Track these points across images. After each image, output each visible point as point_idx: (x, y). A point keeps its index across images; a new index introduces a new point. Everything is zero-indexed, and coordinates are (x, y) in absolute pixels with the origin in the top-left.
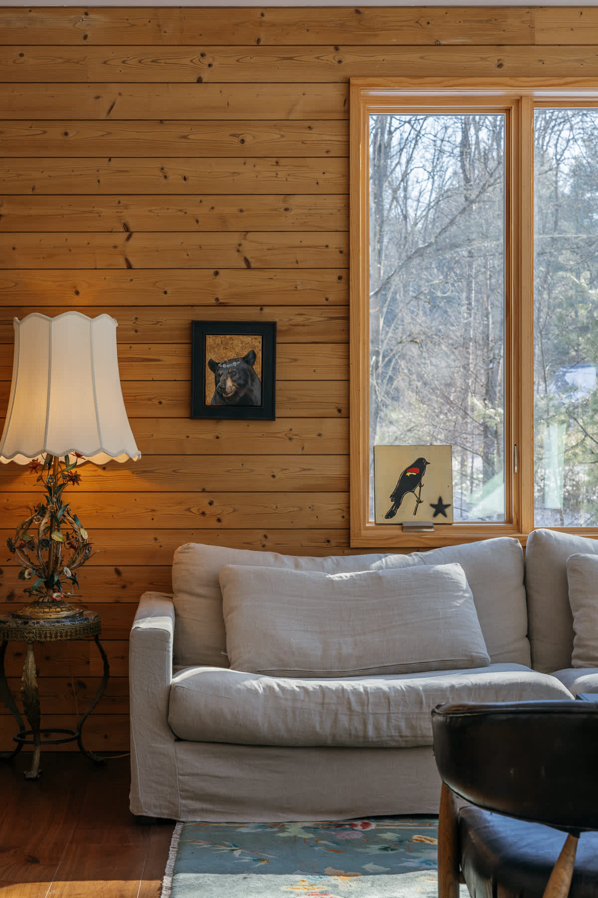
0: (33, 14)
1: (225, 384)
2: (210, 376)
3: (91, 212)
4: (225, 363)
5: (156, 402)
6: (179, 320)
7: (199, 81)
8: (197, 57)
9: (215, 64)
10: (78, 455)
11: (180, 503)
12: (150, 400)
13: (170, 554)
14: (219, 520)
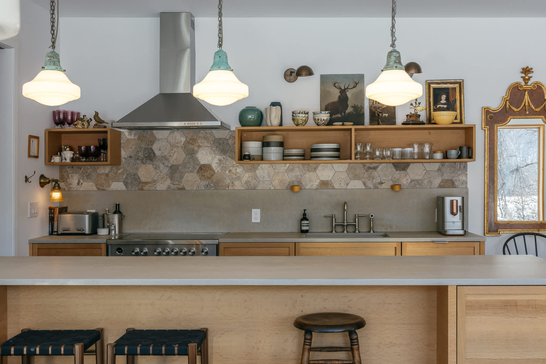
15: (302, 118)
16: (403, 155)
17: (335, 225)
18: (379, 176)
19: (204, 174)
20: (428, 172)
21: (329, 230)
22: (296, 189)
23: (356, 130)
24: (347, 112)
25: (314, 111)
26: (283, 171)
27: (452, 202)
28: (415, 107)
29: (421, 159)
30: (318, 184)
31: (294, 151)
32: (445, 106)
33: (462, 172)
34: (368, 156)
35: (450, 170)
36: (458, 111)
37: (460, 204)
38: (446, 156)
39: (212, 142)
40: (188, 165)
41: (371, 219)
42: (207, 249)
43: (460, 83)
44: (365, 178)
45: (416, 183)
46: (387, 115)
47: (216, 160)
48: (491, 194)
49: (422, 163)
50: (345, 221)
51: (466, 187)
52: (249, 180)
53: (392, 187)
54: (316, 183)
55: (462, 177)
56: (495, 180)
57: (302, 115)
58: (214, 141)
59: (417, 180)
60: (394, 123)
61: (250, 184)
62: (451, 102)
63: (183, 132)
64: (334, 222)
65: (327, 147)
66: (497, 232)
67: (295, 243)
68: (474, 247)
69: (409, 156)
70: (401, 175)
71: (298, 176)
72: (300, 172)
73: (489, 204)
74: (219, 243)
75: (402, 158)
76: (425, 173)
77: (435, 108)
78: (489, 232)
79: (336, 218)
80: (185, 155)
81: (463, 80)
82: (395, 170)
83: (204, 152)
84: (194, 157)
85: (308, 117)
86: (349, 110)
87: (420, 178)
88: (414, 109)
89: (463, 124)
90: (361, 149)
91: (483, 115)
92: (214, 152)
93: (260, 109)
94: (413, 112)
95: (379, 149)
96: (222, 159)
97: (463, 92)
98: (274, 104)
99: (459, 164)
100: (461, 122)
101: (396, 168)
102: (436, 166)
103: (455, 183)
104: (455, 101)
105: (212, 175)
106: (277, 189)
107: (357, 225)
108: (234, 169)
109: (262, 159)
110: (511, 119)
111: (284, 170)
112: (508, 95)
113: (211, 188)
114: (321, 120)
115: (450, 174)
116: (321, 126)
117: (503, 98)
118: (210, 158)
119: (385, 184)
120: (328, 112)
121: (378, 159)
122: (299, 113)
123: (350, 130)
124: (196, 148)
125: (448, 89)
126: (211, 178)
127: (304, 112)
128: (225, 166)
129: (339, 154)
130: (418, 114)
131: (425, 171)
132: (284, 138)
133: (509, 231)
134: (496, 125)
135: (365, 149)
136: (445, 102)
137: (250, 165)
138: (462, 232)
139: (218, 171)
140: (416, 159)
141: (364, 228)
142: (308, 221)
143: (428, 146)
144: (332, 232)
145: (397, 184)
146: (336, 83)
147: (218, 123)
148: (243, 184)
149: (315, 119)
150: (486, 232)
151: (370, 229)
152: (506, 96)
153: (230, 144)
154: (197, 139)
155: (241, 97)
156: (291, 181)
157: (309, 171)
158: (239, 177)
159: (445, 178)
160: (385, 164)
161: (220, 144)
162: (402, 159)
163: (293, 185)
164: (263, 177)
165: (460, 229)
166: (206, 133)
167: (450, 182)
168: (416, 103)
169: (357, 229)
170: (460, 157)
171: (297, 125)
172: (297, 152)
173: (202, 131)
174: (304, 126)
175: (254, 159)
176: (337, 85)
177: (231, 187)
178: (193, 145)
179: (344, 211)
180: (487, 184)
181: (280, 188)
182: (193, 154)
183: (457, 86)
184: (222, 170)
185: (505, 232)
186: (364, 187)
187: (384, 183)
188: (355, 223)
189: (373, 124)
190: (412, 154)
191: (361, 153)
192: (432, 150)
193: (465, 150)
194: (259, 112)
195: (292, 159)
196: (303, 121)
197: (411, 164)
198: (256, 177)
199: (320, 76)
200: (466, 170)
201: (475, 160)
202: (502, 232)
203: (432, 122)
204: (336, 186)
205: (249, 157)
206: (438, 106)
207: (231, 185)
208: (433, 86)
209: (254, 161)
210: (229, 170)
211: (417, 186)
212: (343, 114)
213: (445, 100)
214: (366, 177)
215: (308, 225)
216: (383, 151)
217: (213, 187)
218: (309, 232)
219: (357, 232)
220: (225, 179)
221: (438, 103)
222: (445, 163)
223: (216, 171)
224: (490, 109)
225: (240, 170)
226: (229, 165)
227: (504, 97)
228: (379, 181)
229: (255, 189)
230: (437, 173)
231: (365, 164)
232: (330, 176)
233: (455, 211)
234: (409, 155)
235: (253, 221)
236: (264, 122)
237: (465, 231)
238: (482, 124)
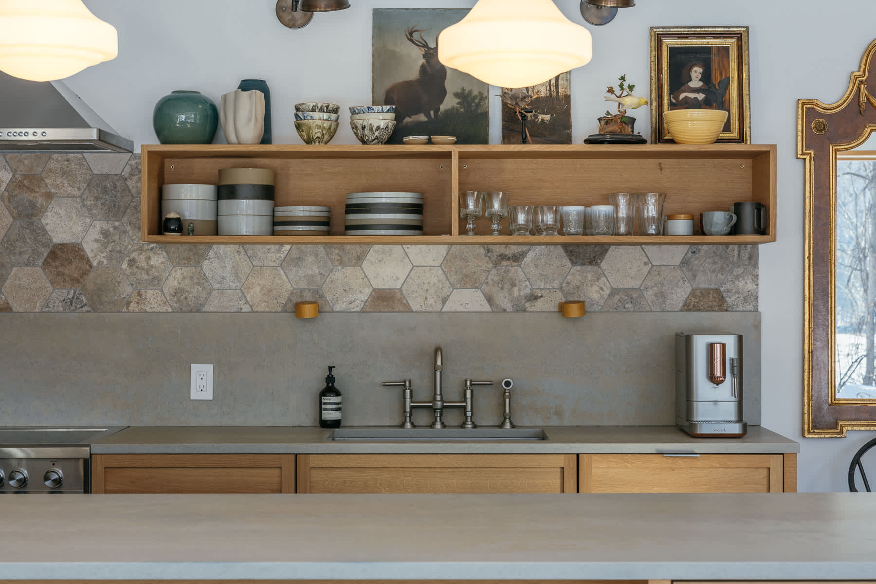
15: (319, 123)
16: (587, 224)
17: (412, 407)
18: (528, 279)
19: (60, 269)
20: (655, 269)
21: (397, 422)
22: (308, 311)
23: (463, 156)
24: (443, 107)
25: (352, 105)
26: (274, 264)
27: (711, 347)
28: (620, 96)
29: (636, 234)
30: (366, 298)
31: (301, 211)
32: (701, 96)
33: (745, 269)
34: (495, 227)
35: (714, 263)
36: (735, 109)
37: (731, 353)
38: (699, 229)
39: (85, 185)
40: (18, 244)
41: (505, 392)
42: (59, 472)
43: (739, 37)
44: (491, 282)
45: (626, 298)
46: (547, 117)
47: (95, 233)
48: (821, 329)
49: (641, 244)
50: (438, 398)
51: (756, 310)
52: (182, 286)
53: (562, 309)
54: (362, 296)
55: (743, 282)
56: (830, 291)
57: (321, 114)
58: (90, 182)
59: (626, 291)
60: (568, 140)
61: (186, 298)
62: (715, 86)
63: (4, 157)
64: (408, 400)
65: (389, 201)
66: (836, 428)
67: (296, 455)
68: (769, 468)
69: (602, 226)
70: (586, 277)
71: (313, 276)
72: (318, 268)
73: (814, 354)
74: (91, 454)
75: (587, 230)
76: (649, 272)
77: (674, 101)
78: (815, 427)
79: (414, 387)
80: (12, 220)
81: (747, 28)
82: (569, 264)
83: (62, 212)
84: (35, 224)
85: (337, 120)
86: (449, 103)
87: (635, 284)
88: (618, 103)
89: (746, 143)
90: (476, 206)
91: (800, 122)
92: (90, 210)
93: (212, 99)
94: (614, 111)
95: (524, 208)
96: (111, 229)
97: (747, 58)
98: (246, 85)
99: (736, 247)
100: (741, 139)
101: (573, 258)
102: (678, 254)
103: (727, 299)
104: (726, 83)
105: (84, 274)
106: (257, 312)
107: (469, 409)
108: (142, 257)
109: (216, 232)
110: (871, 131)
111: (278, 262)
112: (865, 69)
113: (82, 307)
114: (371, 129)
115: (714, 275)
116: (369, 146)
117: (852, 78)
118: (78, 228)
119: (542, 299)
120: (388, 107)
121: (522, 232)
122: (313, 110)
123: (448, 155)
124: (40, 201)
125: (707, 50)
126: (81, 280)
127: (327, 107)
128: (118, 248)
129: (422, 221)
130: (627, 117)
131: (649, 267)
132: (275, 175)
133: (868, 425)
134: (832, 148)
135: (488, 208)
136: (701, 84)
137: (186, 247)
138: (736, 429)
139: (100, 263)
140: (623, 235)
141: (487, 416)
142: (340, 397)
143: (653, 200)
144: (402, 425)
145: (576, 299)
146: (415, 31)
147: (93, 135)
148: (168, 298)
149: (354, 127)
150: (806, 427)
151: (503, 419)
152: (859, 71)
153: (132, 191)
154: (44, 174)
155: (97, 59)
156: (295, 291)
157: (342, 263)
158: (154, 278)
159: (703, 286)
160: (543, 247)
161: (105, 190)
162: (585, 234)
163: (299, 300)
164: (219, 279)
165: (734, 419)
166: (68, 160)
167: (714, 297)
168: (621, 86)
169: (469, 420)
170: (735, 230)
171: (309, 141)
172: (308, 214)
173: (56, 155)
174: (326, 143)
175: (192, 232)
176: (416, 36)
177: (136, 305)
178: (32, 191)
179: (436, 371)
180: (809, 302)
181: (267, 310)
182: (32, 215)
183: (731, 43)
184: (110, 259)
185: (855, 428)
186: (487, 308)
187: (541, 297)
188: (464, 402)
189: (512, 141)
190: (613, 221)
191: (477, 218)
192: (665, 210)
193: (748, 212)
194: (208, 107)
195: (293, 233)
196: (324, 132)
197: (613, 248)
198: (202, 280)
199: (372, 13)
200: (756, 266)
201: (774, 240)
202: (849, 428)
203: (666, 138)
204: (415, 307)
205: (180, 226)
206: (682, 96)
207: (135, 299)
208: (668, 42)
209: (191, 236)
210: (130, 260)
211: (627, 306)
212: (432, 113)
213: (700, 80)
214: (492, 280)
215: (340, 406)
216: (536, 213)
217: (85, 304)
218: (341, 425)
219: (470, 426)
220: (119, 283)
221: (683, 88)
222: (700, 247)
223: (95, 264)
224: (817, 105)
225: (158, 259)
226: (130, 247)
227: (853, 72)
228: (528, 291)
229: (198, 311)
230: (679, 272)
231: (490, 246)
232: (398, 279)
233: (718, 372)
234: (602, 224)
235: (194, 396)
236: (220, 134)
237: (745, 427)
238: (797, 145)
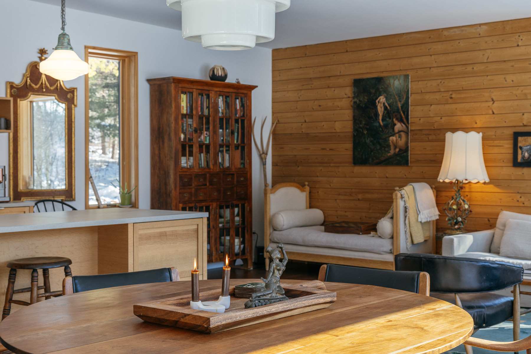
0: (463, 28)
1: (525, 154)
2: (519, 152)
3: (481, 95)
4: (525, 147)
5: (502, 161)
6: (510, 131)
7: (518, 46)
8: (517, 37)
9: (523, 39)
10: (466, 180)
11: (510, 197)
12: (500, 160)
13: (498, 214)
14: (523, 204)
56: (18, 151)
66: (21, 200)
68: (25, 212)
78: (14, 200)
91: (8, 89)
110: (31, 95)
112: (29, 72)
117: (25, 75)
133: (31, 199)
134: (19, 99)
165: (3, 196)
180: (12, 155)
193: (3, 121)
202: (25, 200)
224: (14, 84)
